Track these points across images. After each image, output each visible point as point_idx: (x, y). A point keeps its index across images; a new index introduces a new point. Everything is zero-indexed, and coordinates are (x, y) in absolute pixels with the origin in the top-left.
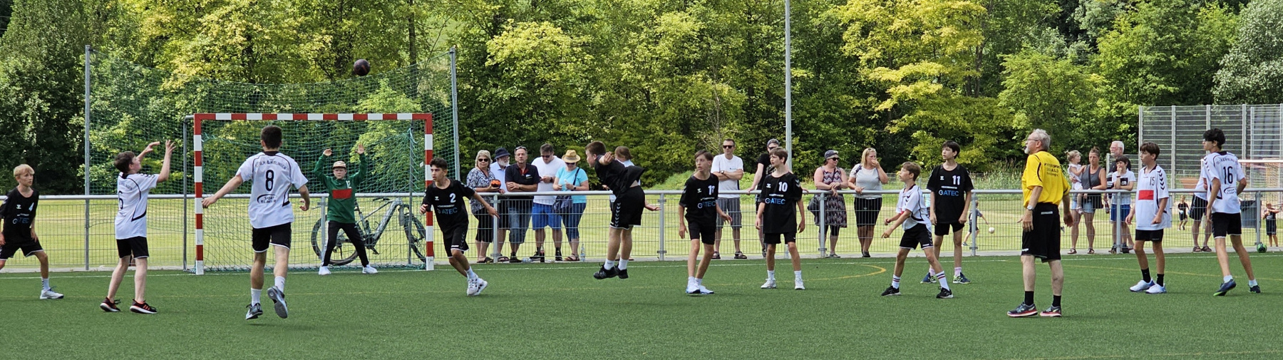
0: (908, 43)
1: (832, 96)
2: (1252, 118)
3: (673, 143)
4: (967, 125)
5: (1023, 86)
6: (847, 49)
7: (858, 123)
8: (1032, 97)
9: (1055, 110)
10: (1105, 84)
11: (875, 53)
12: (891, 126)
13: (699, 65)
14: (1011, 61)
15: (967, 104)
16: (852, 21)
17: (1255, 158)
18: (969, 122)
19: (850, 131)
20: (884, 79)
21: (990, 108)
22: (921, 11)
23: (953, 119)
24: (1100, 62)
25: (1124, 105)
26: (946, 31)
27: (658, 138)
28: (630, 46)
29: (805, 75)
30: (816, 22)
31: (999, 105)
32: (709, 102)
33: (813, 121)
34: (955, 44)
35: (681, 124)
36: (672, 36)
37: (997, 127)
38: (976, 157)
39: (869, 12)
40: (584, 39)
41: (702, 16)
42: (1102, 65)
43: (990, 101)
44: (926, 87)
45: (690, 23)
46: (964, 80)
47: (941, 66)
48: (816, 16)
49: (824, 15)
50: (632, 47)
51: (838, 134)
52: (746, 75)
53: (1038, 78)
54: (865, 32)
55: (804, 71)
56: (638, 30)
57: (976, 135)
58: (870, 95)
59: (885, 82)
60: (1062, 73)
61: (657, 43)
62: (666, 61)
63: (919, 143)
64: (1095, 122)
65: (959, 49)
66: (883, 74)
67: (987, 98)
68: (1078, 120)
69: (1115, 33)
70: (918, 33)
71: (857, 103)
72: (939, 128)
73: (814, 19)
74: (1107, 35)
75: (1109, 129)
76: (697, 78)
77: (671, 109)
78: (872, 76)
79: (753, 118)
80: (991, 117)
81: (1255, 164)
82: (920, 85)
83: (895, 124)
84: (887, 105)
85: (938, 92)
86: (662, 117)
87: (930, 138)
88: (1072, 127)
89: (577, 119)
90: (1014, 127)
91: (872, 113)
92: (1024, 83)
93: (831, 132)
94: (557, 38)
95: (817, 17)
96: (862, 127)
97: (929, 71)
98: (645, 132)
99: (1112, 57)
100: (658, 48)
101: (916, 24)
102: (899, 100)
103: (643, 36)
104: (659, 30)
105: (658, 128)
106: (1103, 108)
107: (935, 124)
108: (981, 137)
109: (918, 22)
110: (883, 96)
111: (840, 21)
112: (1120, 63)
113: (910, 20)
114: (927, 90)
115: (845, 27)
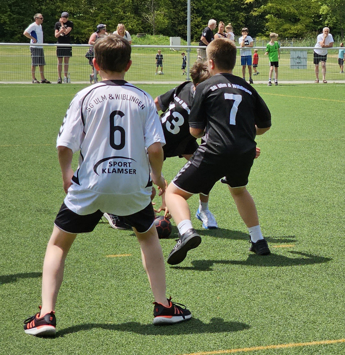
3: (128, 19)
4: (296, 11)
7: (235, 10)
12: (253, 12)
19: (231, 14)
21: (309, 2)
23: (288, 8)
27: (120, 16)
33: (210, 8)
37: (313, 13)
38: (300, 29)
51: (224, 16)
57: (301, 17)
63: (270, 21)
72: (281, 13)
79: (176, 6)
80: (309, 7)
83: (256, 11)
87: (275, 19)
91: (244, 4)
93: (219, 15)
96: (237, 12)
107: (278, 11)
108: (303, 18)
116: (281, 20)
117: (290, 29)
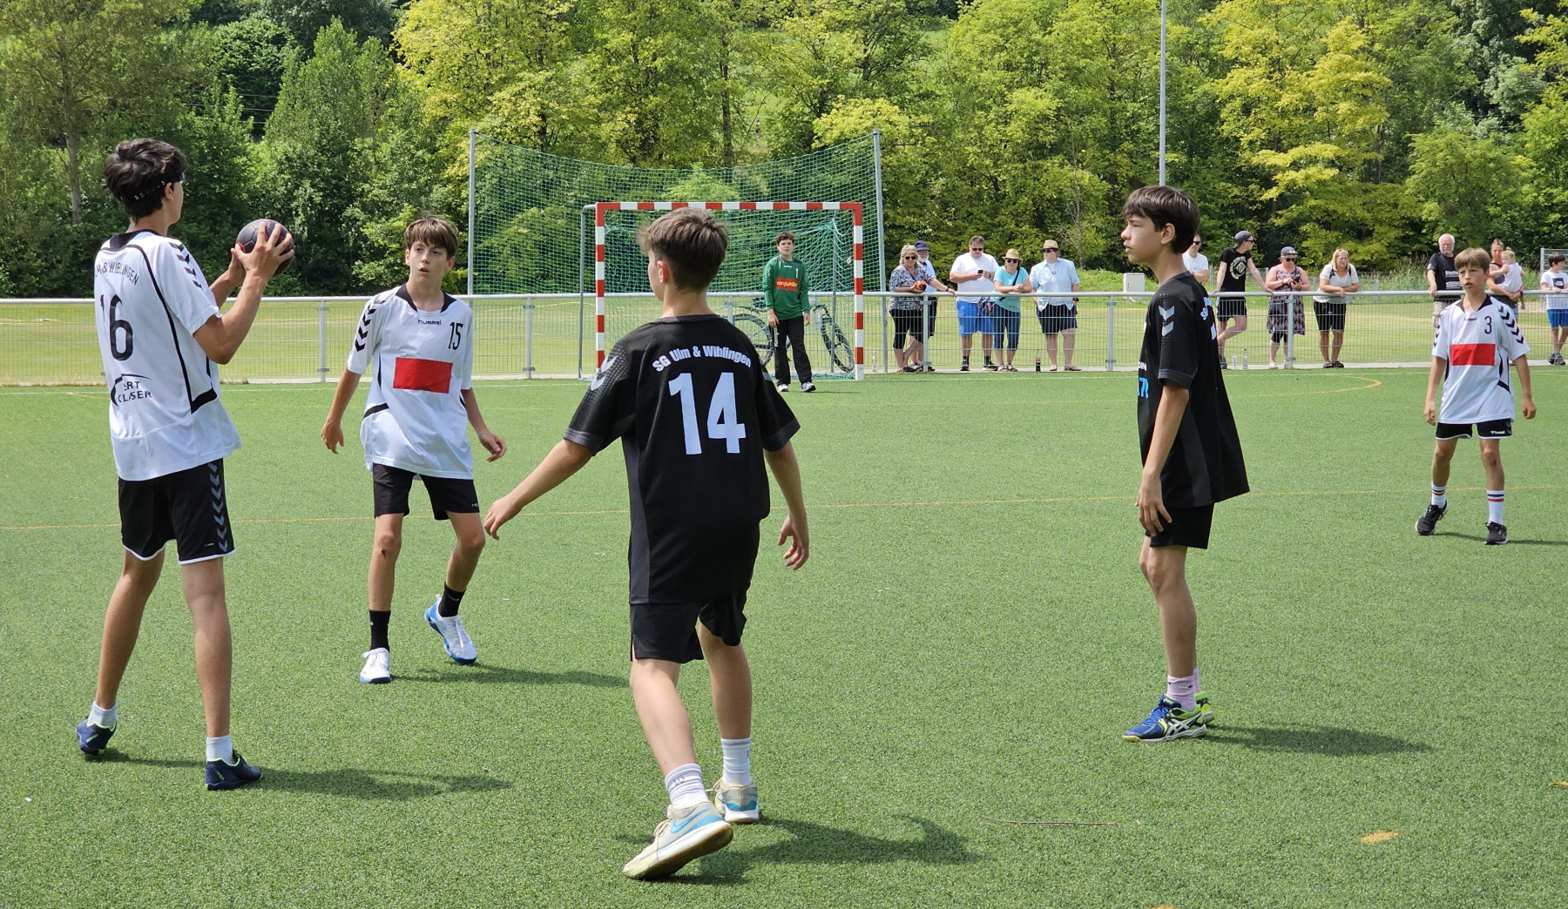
0: (1298, 121)
1: (1208, 183)
3: (1025, 238)
4: (1367, 215)
5: (1435, 170)
6: (1226, 129)
7: (1237, 214)
8: (1446, 183)
9: (1473, 199)
10: (1532, 167)
11: (1258, 133)
12: (1276, 218)
13: (1055, 149)
14: (1420, 141)
15: (1366, 191)
16: (1232, 97)
18: (1369, 211)
20: (1268, 163)
21: (1394, 196)
22: (1315, 84)
23: (1350, 210)
24: (1526, 142)
25: (1554, 191)
26: (1344, 107)
27: (1009, 232)
28: (976, 127)
29: (1177, 160)
30: (1191, 98)
31: (1406, 192)
32: (1068, 191)
34: (1354, 122)
35: (1034, 217)
36: (1024, 115)
37: (1403, 218)
38: (1377, 252)
39: (1252, 86)
40: (925, 118)
41: (1059, 93)
42: (1527, 145)
43: (1394, 188)
44: (1320, 172)
45: (1046, 101)
46: (1365, 163)
47: (1336, 148)
48: (1191, 91)
49: (1199, 90)
50: (980, 128)
51: (1214, 227)
52: (1109, 160)
53: (1454, 161)
54: (1246, 110)
55: (1175, 155)
56: (987, 109)
57: (1377, 228)
58: (1252, 183)
59: (1271, 167)
60: (1483, 156)
61: (1006, 123)
62: (1018, 144)
63: (1310, 237)
64: (1518, 211)
65: (1359, 128)
66: (1269, 158)
67: (1389, 185)
68: (1499, 209)
69: (1543, 107)
70: (1309, 110)
71: (1236, 191)
72: (1333, 220)
73: (1187, 96)
74: (1534, 110)
75: (1536, 219)
76: (1052, 164)
77: (1024, 200)
78: (1255, 161)
80: (1396, 206)
82: (1312, 170)
83: (1281, 216)
84: (1272, 194)
85: (1333, 179)
86: (1013, 207)
87: (1324, 232)
88: (1491, 218)
89: (917, 210)
90: (1424, 218)
91: (1254, 203)
92: (1436, 166)
94: (894, 118)
95: (1191, 93)
97: (1323, 153)
98: (994, 225)
99: (1540, 136)
100: (1008, 129)
101: (1307, 100)
102: (1288, 188)
103: (992, 116)
104: (1010, 108)
105: (1009, 220)
106: (1528, 194)
107: (1329, 215)
108: (1383, 229)
109: (1309, 96)
110: (1268, 183)
111: (1218, 97)
112: (1550, 142)
113: (1300, 95)
114: (1320, 176)
115: (1223, 104)
116: (1336, 234)
117: (1356, 251)
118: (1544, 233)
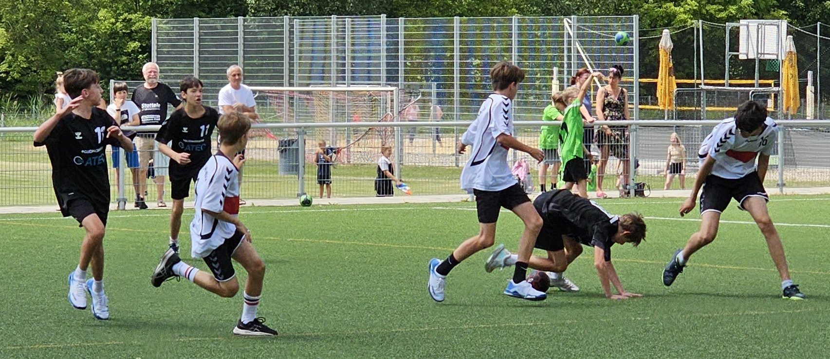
2: (296, 33)
8: (14, 7)
9: (44, 24)
17: (301, 85)
25: (133, 16)
64: (95, 39)
68: (74, 36)
75: (115, 48)
81: (301, 92)
88: (65, 46)
106: (106, 21)
118: (124, 64)
